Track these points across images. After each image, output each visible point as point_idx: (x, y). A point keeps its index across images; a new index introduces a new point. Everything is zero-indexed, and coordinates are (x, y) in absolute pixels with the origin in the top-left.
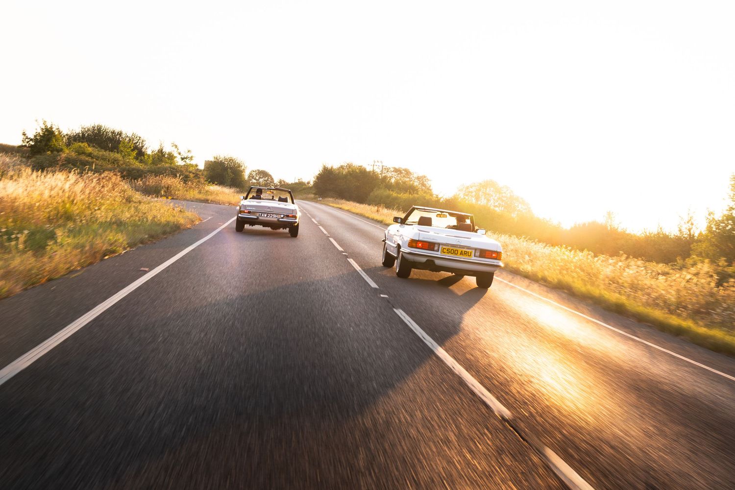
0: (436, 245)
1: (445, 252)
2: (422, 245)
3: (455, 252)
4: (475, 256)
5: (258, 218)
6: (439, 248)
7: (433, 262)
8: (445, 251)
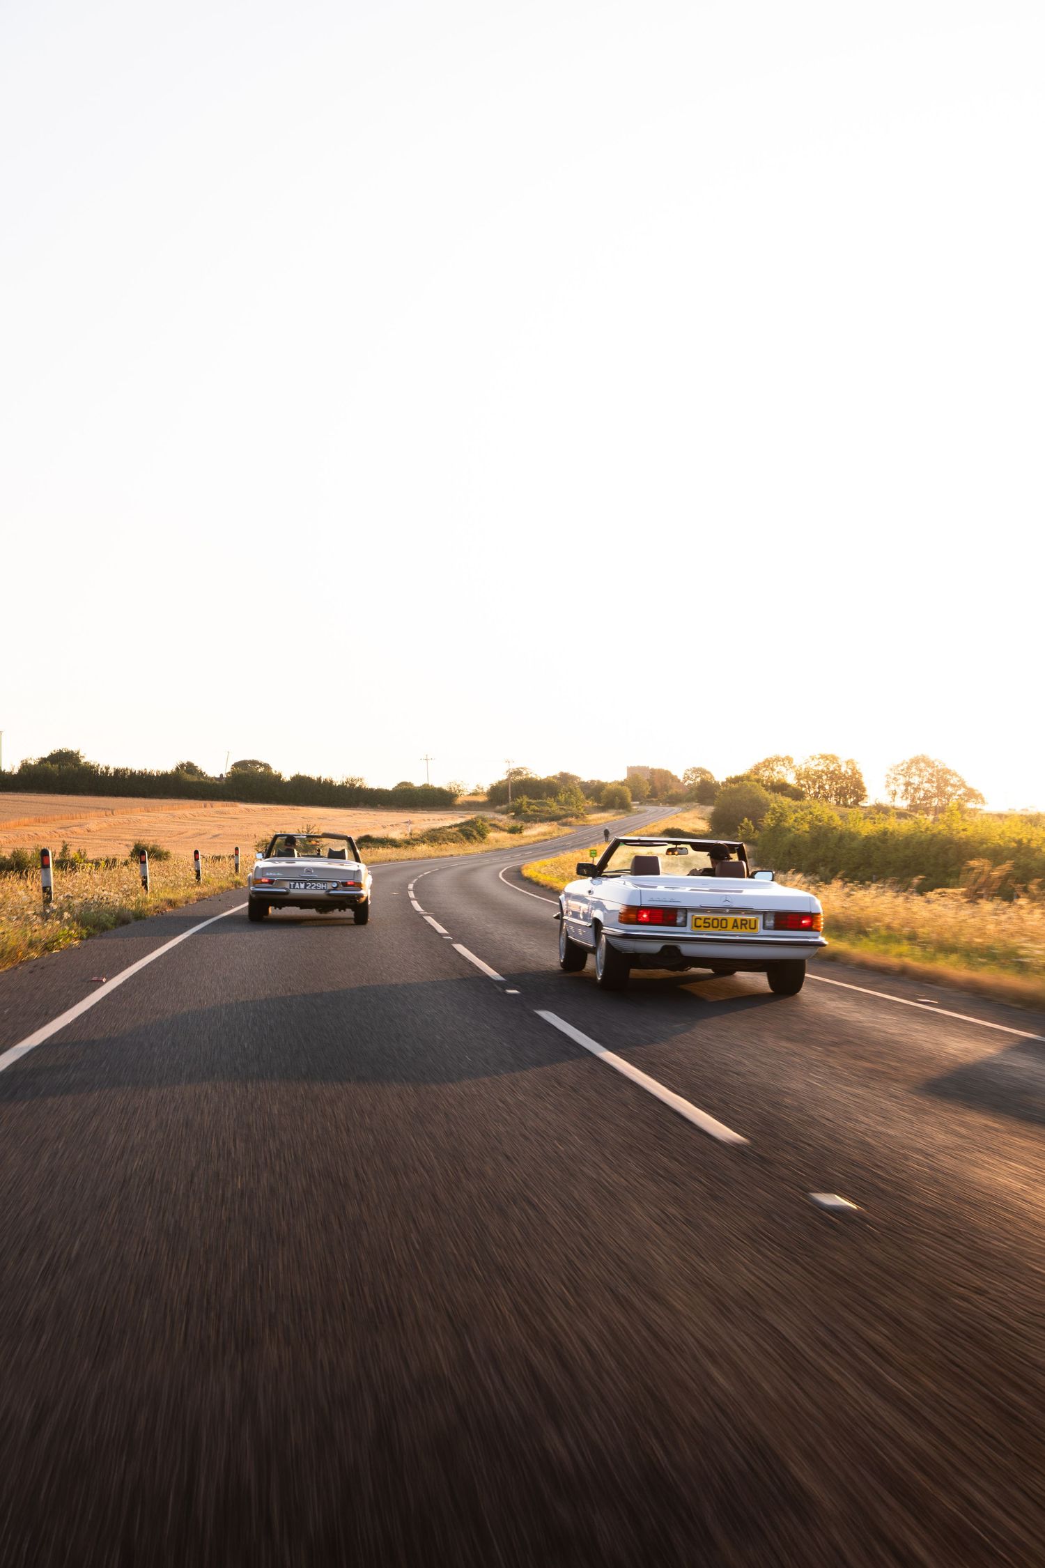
0: (679, 913)
1: (700, 926)
2: (649, 916)
3: (721, 925)
4: (765, 927)
5: (287, 893)
6: (686, 917)
7: (676, 950)
8: (699, 923)
